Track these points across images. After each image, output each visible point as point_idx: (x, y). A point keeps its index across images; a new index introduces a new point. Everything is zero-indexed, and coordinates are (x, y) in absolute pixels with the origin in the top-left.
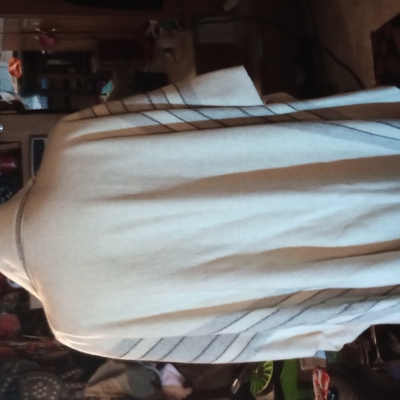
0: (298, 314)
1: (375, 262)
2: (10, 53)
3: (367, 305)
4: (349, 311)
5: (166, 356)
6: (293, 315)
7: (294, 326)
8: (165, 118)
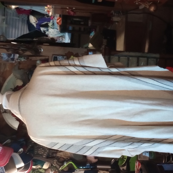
0: (113, 143)
1: (142, 129)
2: (58, 15)
3: (140, 144)
4: (132, 145)
5: (66, 150)
6: (111, 143)
7: (111, 147)
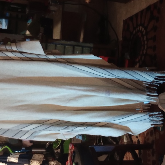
0: (49, 127)
3: (74, 127)
4: (67, 129)
5: (2, 134)
6: (47, 127)
7: (46, 131)
8: (10, 55)
